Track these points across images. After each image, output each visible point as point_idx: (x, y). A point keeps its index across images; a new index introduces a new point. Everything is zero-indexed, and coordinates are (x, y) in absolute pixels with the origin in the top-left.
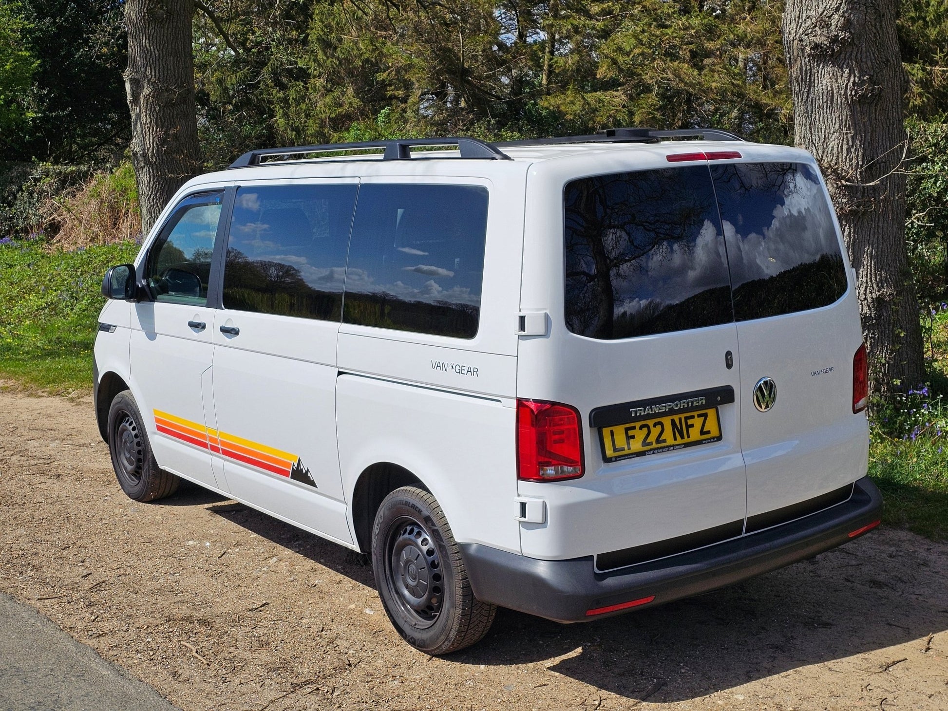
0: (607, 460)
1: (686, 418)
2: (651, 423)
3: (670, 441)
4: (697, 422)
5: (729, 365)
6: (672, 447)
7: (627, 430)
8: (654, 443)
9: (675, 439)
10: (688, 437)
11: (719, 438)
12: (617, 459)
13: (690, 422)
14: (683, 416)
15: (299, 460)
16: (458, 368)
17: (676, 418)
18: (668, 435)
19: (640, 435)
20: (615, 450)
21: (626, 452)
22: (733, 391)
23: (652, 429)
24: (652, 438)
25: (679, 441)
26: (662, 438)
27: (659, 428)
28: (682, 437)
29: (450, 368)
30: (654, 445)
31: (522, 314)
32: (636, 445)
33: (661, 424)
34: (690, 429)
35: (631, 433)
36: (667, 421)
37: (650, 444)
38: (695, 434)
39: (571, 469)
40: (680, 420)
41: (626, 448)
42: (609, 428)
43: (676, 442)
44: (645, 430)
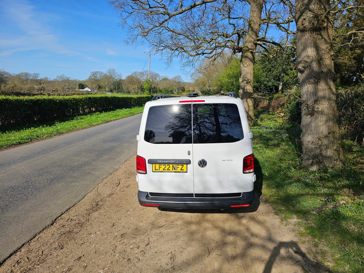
0: (153, 172)
3: (171, 170)
4: (180, 167)
5: (189, 154)
6: (171, 172)
8: (166, 170)
9: (173, 170)
10: (177, 170)
11: (186, 172)
12: (156, 172)
13: (178, 166)
17: (174, 165)
18: (171, 168)
20: (155, 169)
21: (158, 170)
22: (190, 161)
24: (166, 168)
26: (169, 169)
27: (169, 166)
28: (175, 169)
32: (161, 170)
34: (178, 168)
35: (160, 166)
36: (171, 166)
38: (179, 170)
40: (175, 165)
41: (158, 169)
42: (155, 165)
43: (173, 171)
44: (165, 166)
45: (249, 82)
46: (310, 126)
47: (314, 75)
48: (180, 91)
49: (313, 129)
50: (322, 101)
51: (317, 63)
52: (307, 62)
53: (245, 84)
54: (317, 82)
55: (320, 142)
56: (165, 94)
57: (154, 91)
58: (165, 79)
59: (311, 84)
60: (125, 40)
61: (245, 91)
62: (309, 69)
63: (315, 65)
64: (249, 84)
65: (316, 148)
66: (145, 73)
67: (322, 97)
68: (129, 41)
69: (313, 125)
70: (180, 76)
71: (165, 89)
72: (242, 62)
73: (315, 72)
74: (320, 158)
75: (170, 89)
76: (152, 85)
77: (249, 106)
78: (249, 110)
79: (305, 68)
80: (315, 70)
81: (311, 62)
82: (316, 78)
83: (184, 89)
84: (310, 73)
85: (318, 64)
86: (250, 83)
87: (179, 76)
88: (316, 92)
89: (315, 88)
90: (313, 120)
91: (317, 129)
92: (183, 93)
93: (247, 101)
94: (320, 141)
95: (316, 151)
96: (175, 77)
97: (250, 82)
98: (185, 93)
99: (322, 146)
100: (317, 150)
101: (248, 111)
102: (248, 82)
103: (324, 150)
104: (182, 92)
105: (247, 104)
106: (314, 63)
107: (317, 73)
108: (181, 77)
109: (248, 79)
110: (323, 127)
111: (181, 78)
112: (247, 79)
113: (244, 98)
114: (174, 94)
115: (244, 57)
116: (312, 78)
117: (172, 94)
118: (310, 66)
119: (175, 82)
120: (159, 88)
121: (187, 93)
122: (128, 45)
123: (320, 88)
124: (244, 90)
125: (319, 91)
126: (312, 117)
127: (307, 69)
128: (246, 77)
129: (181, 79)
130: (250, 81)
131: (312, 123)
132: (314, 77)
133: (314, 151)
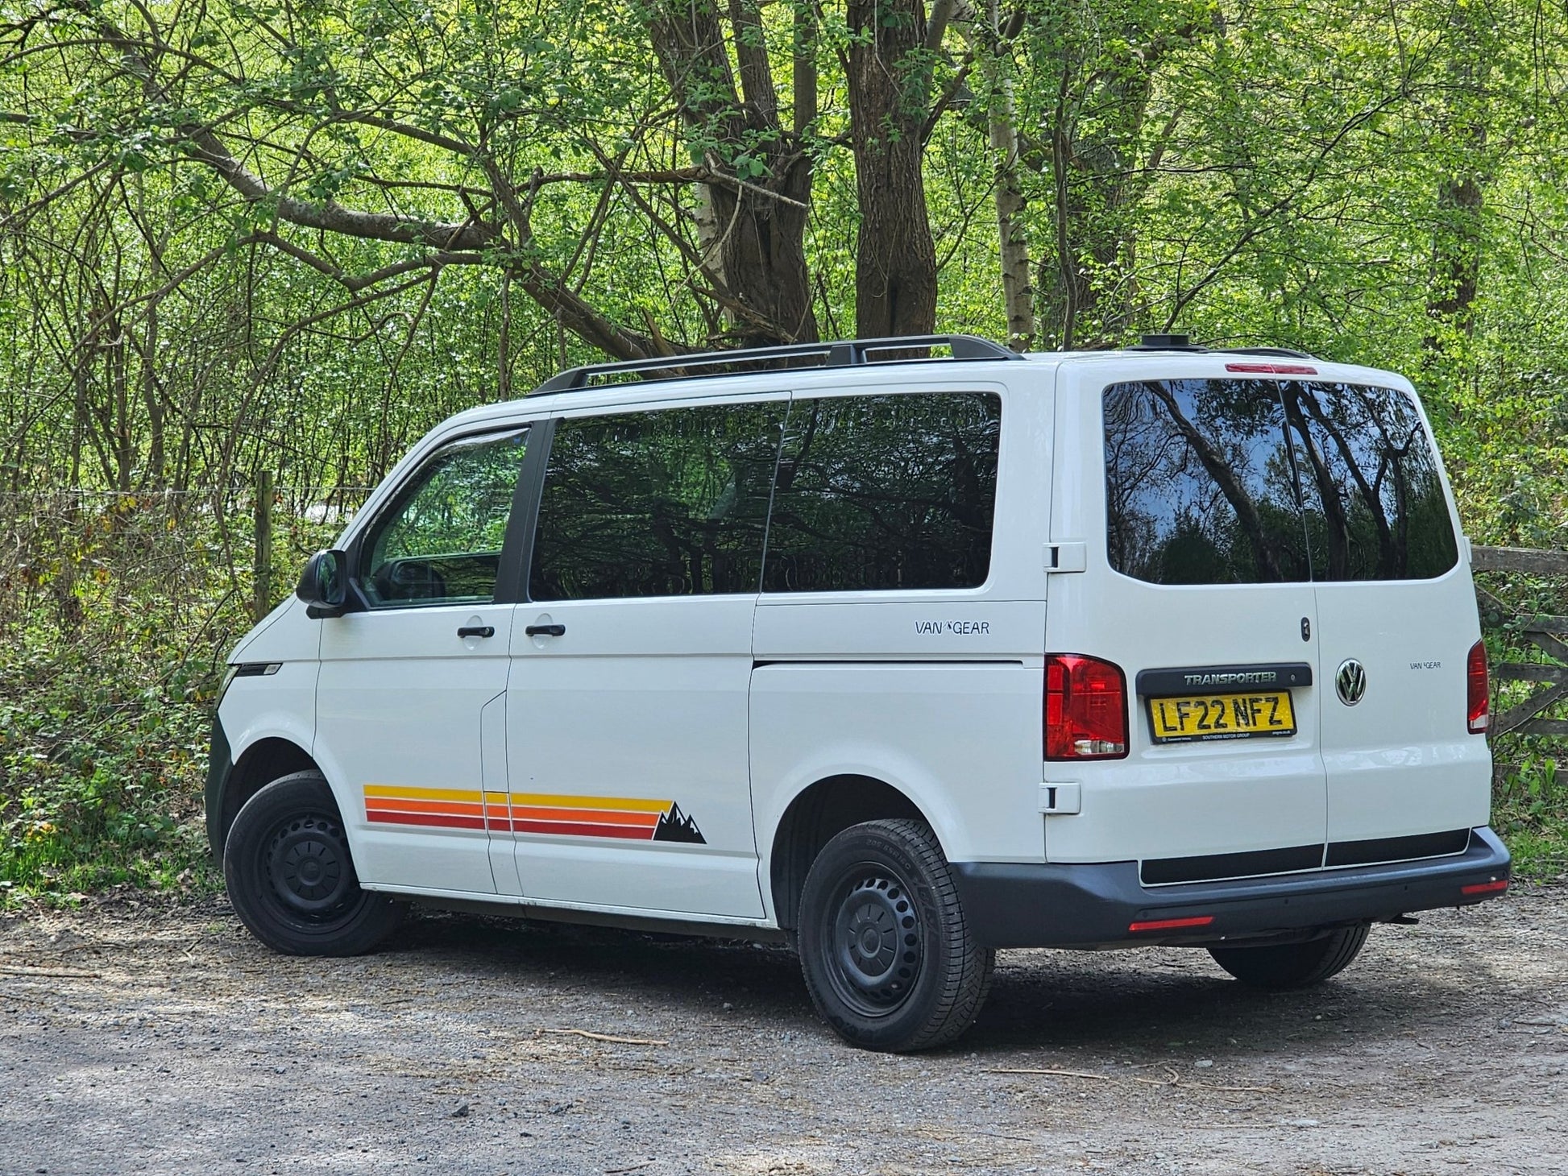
0: (1156, 741)
1: (1252, 701)
2: (1209, 700)
3: (1232, 727)
4: (1266, 707)
5: (1306, 637)
6: (1235, 735)
7: (1180, 705)
8: (1212, 725)
9: (1238, 724)
10: (1255, 724)
11: (1294, 732)
12: (1168, 741)
13: (1256, 706)
14: (1247, 697)
15: (675, 805)
16: (958, 625)
17: (1240, 698)
18: (1229, 719)
19: (1197, 714)
20: (1166, 729)
21: (1179, 733)
22: (1310, 671)
23: (1209, 708)
24: (1210, 720)
25: (1243, 728)
27: (1219, 707)
28: (1247, 724)
29: (945, 628)
30: (1213, 730)
31: (1054, 545)
32: (1191, 728)
33: (1221, 703)
34: (1256, 715)
35: (1184, 709)
36: (1228, 701)
37: (1208, 727)
38: (1263, 722)
39: (1110, 746)
40: (1245, 701)
41: (1179, 727)
42: (1162, 705)
43: (1239, 730)
44: (1202, 708)
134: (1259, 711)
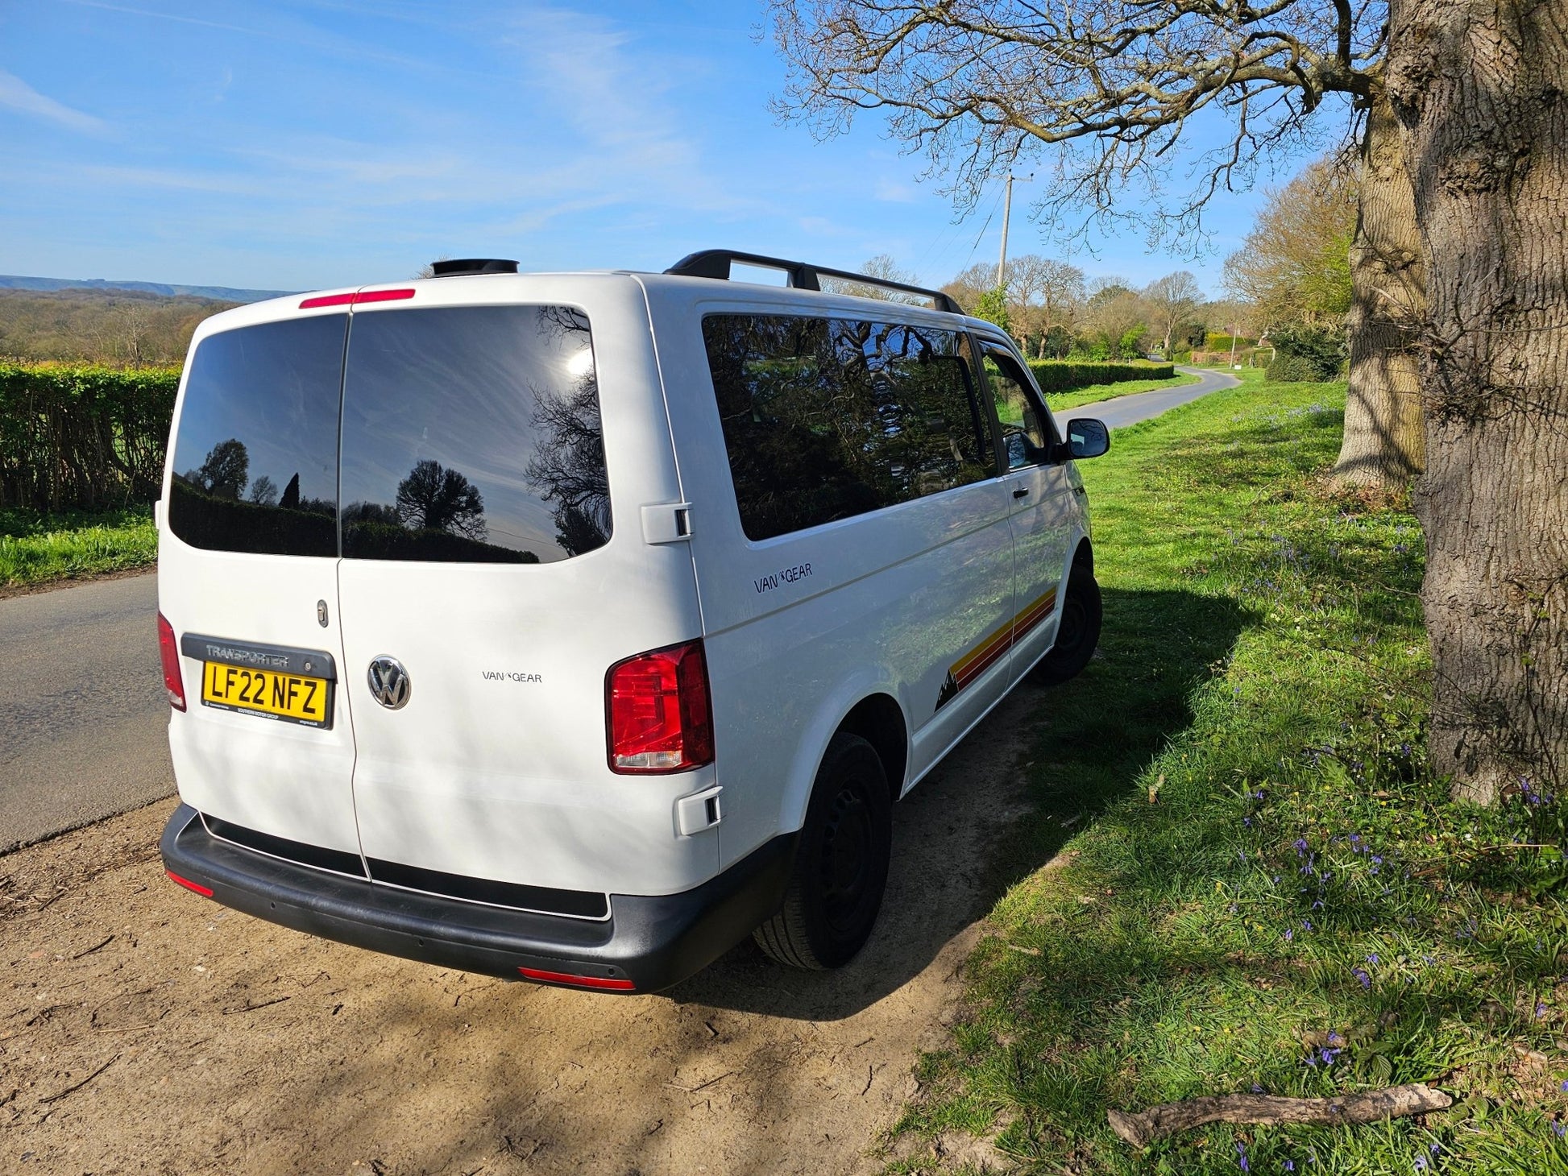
0: (204, 702)
1: (292, 682)
2: (253, 674)
3: (268, 704)
4: (303, 690)
5: (324, 622)
6: (268, 715)
7: (230, 672)
8: (251, 700)
9: (274, 705)
10: (289, 708)
11: (328, 725)
12: (214, 704)
13: (295, 688)
14: (288, 677)
17: (281, 678)
18: (267, 695)
19: (241, 684)
20: (214, 693)
22: (332, 662)
23: (253, 681)
24: (250, 694)
25: (277, 709)
26: (259, 698)
27: (260, 680)
28: (282, 705)
30: (251, 704)
32: (233, 697)
33: (262, 677)
34: (292, 697)
35: (232, 677)
36: (269, 678)
37: (247, 699)
38: (297, 707)
40: (284, 679)
41: (224, 695)
42: (215, 668)
43: (274, 710)
44: (246, 678)
45: (1405, 266)
46: (1466, 499)
47: (1483, 124)
48: (1183, 343)
49: (1481, 513)
50: (1551, 311)
51: (1503, 33)
52: (1431, 37)
53: (1380, 277)
54: (1503, 176)
55: (1528, 615)
56: (1104, 359)
57: (1052, 349)
58: (1113, 292)
59: (1467, 193)
60: (776, 100)
61: (1378, 314)
62: (1447, 84)
63: (1489, 50)
64: (1404, 274)
65: (1502, 652)
66: (1017, 270)
67: (1553, 288)
68: (790, 101)
69: (1484, 486)
70: (1191, 272)
71: (1105, 337)
72: (1369, 156)
73: (1489, 100)
74: (1524, 725)
75: (1128, 338)
76: (1048, 321)
77: (1394, 399)
78: (1396, 418)
79: (1420, 77)
80: (1493, 89)
81: (1463, 34)
82: (1496, 146)
83: (1204, 334)
84: (1459, 112)
85: (1512, 42)
86: (1410, 272)
87: (1185, 273)
88: (1503, 249)
89: (1498, 224)
90: (1484, 457)
91: (1510, 519)
92: (1193, 353)
93: (1384, 370)
94: (1527, 606)
95: (1499, 673)
96: (1165, 281)
97: (1413, 262)
98: (1205, 353)
99: (1544, 644)
100: (1509, 667)
101: (1393, 427)
102: (1399, 264)
103: (1552, 669)
104: (1187, 351)
105: (1384, 386)
106: (1482, 32)
107: (1509, 104)
108: (1191, 277)
109: (1400, 245)
110: (1552, 503)
111: (1192, 283)
112: (1389, 249)
113: (1368, 356)
114: (1145, 358)
115: (1378, 127)
116: (1468, 146)
117: (1138, 357)
118: (1455, 62)
119: (1160, 302)
120: (1078, 333)
121: (1212, 354)
122: (790, 122)
123: (1532, 219)
124: (1372, 311)
125: (1526, 242)
126: (1477, 431)
127: (1434, 86)
128: (1384, 238)
129: (1194, 288)
130: (1407, 256)
131: (1476, 473)
132: (1486, 137)
133: (1487, 670)
134: (295, 694)
